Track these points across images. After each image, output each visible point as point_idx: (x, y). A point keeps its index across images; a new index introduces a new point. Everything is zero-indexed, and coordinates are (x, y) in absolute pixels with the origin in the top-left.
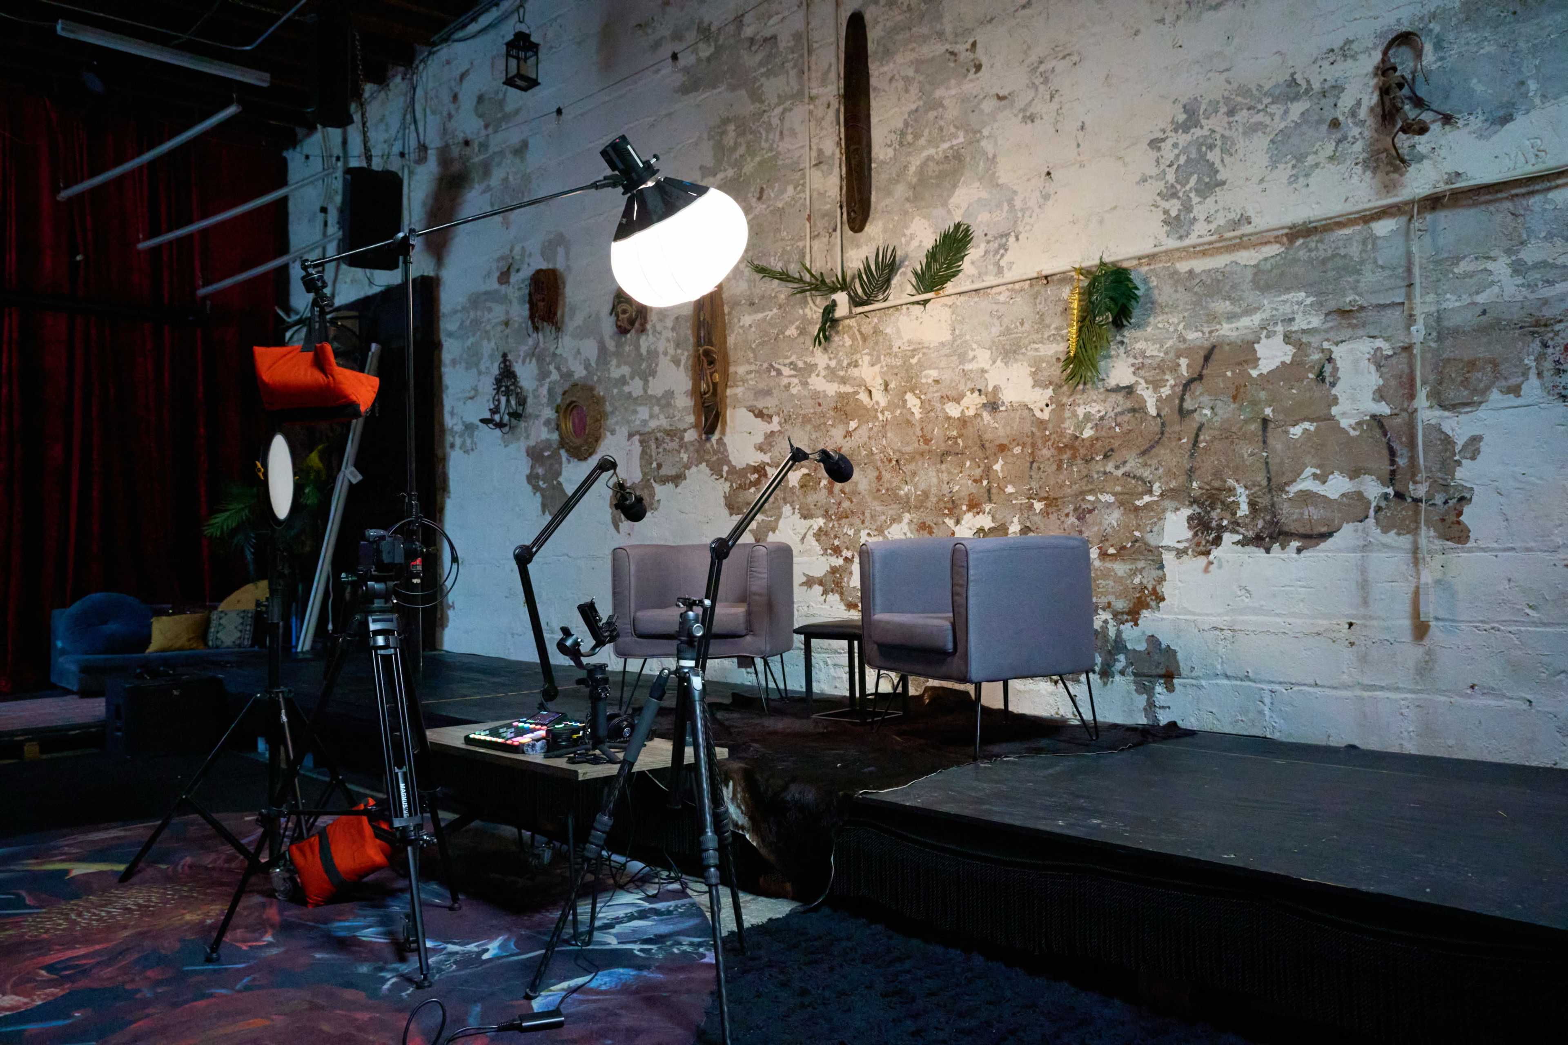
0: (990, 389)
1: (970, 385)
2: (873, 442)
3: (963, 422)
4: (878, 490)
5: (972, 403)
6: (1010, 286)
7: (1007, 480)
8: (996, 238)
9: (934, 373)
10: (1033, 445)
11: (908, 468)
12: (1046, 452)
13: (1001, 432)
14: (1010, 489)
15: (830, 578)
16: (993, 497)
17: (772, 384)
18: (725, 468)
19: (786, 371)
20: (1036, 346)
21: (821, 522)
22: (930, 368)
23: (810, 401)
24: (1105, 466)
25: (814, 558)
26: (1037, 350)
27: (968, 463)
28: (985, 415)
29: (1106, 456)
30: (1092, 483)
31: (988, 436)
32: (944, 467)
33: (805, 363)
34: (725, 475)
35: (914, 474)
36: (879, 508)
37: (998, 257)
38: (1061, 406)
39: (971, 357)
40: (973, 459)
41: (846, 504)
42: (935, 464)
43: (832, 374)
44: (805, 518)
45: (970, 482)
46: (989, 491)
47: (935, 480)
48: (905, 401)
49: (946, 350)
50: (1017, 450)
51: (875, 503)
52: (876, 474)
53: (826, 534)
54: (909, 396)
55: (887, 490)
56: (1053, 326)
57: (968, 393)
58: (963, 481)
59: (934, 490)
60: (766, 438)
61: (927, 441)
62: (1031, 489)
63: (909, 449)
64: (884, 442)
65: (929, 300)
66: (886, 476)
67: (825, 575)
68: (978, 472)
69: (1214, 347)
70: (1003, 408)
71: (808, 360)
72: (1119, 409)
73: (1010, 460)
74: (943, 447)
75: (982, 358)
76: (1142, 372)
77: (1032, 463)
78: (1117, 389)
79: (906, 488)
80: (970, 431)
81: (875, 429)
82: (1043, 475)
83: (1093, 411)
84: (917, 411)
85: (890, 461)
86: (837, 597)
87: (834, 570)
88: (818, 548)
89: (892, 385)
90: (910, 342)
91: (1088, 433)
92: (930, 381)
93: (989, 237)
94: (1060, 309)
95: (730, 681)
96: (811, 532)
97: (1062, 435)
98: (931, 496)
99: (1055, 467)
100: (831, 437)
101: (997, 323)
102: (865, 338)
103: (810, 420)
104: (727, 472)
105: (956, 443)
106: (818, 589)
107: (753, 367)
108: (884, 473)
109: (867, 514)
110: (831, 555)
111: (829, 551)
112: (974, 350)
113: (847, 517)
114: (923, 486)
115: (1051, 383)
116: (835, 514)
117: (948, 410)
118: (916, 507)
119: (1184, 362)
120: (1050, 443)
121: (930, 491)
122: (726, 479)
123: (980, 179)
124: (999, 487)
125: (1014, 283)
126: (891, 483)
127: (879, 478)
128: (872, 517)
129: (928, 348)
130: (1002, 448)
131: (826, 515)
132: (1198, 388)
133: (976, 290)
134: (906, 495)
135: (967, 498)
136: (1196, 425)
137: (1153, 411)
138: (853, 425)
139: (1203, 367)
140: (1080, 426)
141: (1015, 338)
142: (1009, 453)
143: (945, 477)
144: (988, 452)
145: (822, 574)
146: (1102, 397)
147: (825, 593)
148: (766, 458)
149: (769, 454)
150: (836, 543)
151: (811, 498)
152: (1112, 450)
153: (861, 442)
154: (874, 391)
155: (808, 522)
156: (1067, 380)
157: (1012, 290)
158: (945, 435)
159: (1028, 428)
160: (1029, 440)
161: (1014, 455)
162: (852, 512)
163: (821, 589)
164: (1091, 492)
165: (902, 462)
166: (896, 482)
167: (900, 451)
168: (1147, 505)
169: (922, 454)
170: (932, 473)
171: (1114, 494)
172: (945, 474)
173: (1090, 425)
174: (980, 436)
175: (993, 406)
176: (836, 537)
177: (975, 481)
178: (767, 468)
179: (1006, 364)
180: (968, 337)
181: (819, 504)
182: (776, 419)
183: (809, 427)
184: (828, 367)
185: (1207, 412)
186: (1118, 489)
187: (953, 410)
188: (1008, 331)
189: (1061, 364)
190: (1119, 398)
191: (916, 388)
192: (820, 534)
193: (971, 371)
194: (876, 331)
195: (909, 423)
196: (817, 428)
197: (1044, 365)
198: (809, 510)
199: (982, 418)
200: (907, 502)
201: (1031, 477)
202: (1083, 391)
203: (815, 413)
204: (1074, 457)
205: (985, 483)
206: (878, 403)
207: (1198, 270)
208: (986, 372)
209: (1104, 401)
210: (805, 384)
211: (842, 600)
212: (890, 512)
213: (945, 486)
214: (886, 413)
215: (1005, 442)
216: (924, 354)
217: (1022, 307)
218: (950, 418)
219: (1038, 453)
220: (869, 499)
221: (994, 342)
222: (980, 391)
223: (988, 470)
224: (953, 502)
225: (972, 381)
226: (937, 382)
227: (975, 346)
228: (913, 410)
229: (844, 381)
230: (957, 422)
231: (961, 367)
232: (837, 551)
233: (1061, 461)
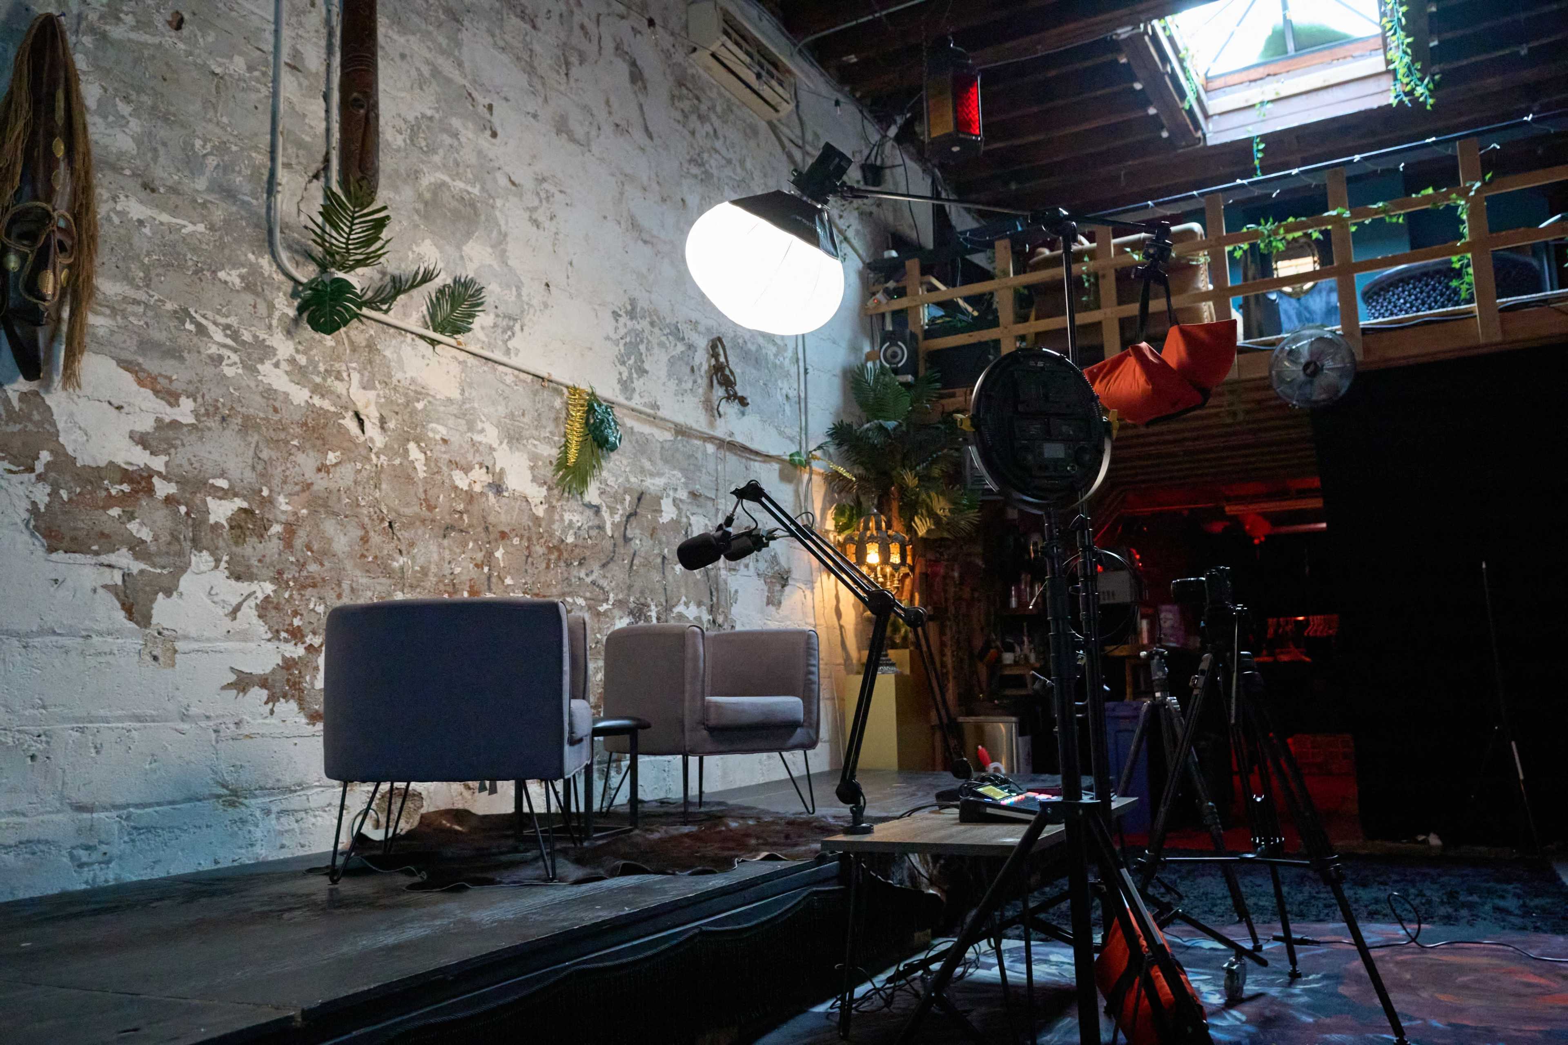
0: (498, 470)
1: (478, 458)
2: (360, 489)
3: (470, 497)
4: (363, 556)
5: (479, 478)
6: (516, 372)
7: (508, 571)
8: (505, 317)
9: (442, 431)
10: (529, 539)
11: (405, 535)
12: (539, 550)
13: (503, 518)
14: (508, 581)
15: (282, 675)
16: (493, 586)
17: (183, 341)
18: (45, 456)
19: (218, 335)
20: (536, 442)
21: (269, 588)
22: (437, 421)
23: (258, 398)
24: (579, 571)
25: (252, 645)
26: (535, 445)
27: (471, 545)
28: (491, 495)
29: (580, 564)
30: (570, 585)
31: (491, 519)
32: (446, 542)
33: (255, 337)
34: (39, 468)
35: (412, 545)
36: (364, 580)
37: (507, 337)
38: (552, 508)
39: (480, 428)
40: (475, 541)
41: (313, 568)
42: (437, 537)
43: (299, 373)
44: (238, 578)
45: (471, 566)
46: (489, 578)
47: (435, 557)
48: (406, 451)
49: (454, 409)
50: (516, 541)
51: (358, 573)
52: (361, 533)
53: (277, 608)
54: (412, 446)
55: (376, 557)
56: (548, 429)
57: (477, 466)
58: (464, 564)
59: (433, 569)
60: (157, 428)
61: (431, 508)
62: (526, 583)
63: (408, 511)
64: (377, 495)
65: (439, 343)
66: (375, 539)
67: (273, 671)
68: (479, 556)
69: (642, 493)
70: (506, 494)
71: (262, 335)
72: (590, 524)
73: (511, 549)
74: (448, 520)
75: (490, 435)
76: (603, 496)
77: (527, 557)
78: (589, 506)
79: (402, 560)
80: (475, 509)
81: (365, 474)
82: (536, 572)
83: (575, 519)
84: (420, 467)
85: (382, 520)
86: (293, 705)
87: (288, 664)
88: (261, 629)
89: (391, 425)
90: (413, 381)
91: (570, 539)
92: (438, 437)
93: (499, 311)
94: (553, 416)
95: (22, 895)
96: (252, 602)
97: (551, 535)
98: (430, 574)
99: (544, 565)
100: (295, 464)
101: (503, 403)
102: (354, 350)
103: (257, 427)
104: (48, 465)
105: (461, 518)
106: (258, 694)
107: (141, 295)
108: (372, 534)
109: (346, 585)
110: (286, 641)
111: (283, 635)
112: (481, 421)
113: (314, 586)
114: (421, 560)
115: (545, 483)
116: (294, 579)
117: (454, 478)
118: (411, 586)
119: (628, 498)
120: (543, 541)
121: (429, 569)
122: (40, 478)
123: (492, 247)
124: (499, 576)
125: (520, 370)
126: (381, 549)
127: (365, 539)
128: (352, 590)
129: (433, 397)
130: (503, 535)
131: (278, 578)
132: (634, 522)
133: (486, 359)
134: (402, 568)
135: (468, 584)
136: (632, 551)
137: (609, 533)
138: (332, 457)
139: (637, 506)
140: (564, 531)
141: (519, 427)
142: (509, 542)
143: (447, 555)
144: (492, 537)
145: (268, 670)
146: (581, 509)
147: (272, 699)
148: (158, 463)
149: (164, 458)
150: (297, 622)
151: (251, 549)
152: (584, 558)
153: (342, 484)
154: (367, 423)
155: (245, 587)
156: (557, 485)
157: (517, 377)
158: (451, 506)
159: (526, 521)
160: (526, 533)
161: (512, 545)
162: (323, 580)
163: (264, 693)
164: (570, 594)
165: (396, 526)
166: (389, 548)
167: (396, 511)
168: (606, 611)
169: (423, 521)
170: (433, 548)
171: (586, 599)
172: (447, 552)
173: (571, 532)
174: (484, 517)
175: (498, 488)
176: (295, 613)
177: (477, 565)
178: (155, 480)
179: (511, 448)
180: (476, 405)
181: (267, 560)
182: (187, 404)
183: (254, 438)
184: (292, 361)
185: (638, 542)
186: (588, 595)
187: (461, 481)
188: (512, 416)
189: (553, 468)
190: (589, 513)
191: (422, 440)
192: (265, 608)
193: (480, 443)
194: (371, 346)
195: (410, 479)
196: (274, 443)
197: (540, 463)
198: (249, 567)
199: (487, 497)
200: (402, 578)
201: (526, 571)
202: (568, 500)
203: (267, 419)
204: (559, 558)
205: (486, 569)
206: (372, 440)
207: (636, 430)
208: (494, 450)
209: (582, 513)
210: (252, 370)
211: (301, 708)
212: (379, 588)
213: (446, 565)
214: (382, 457)
215: (506, 530)
216: (429, 402)
217: (522, 398)
218: (457, 487)
219: (533, 549)
220: (349, 565)
221: (500, 422)
222: (487, 468)
223: (490, 554)
224: (454, 585)
225: (481, 455)
226: (445, 441)
227: (484, 419)
228: (417, 464)
229: (318, 390)
230: (464, 495)
231: (469, 434)
232: (296, 635)
233: (549, 560)
